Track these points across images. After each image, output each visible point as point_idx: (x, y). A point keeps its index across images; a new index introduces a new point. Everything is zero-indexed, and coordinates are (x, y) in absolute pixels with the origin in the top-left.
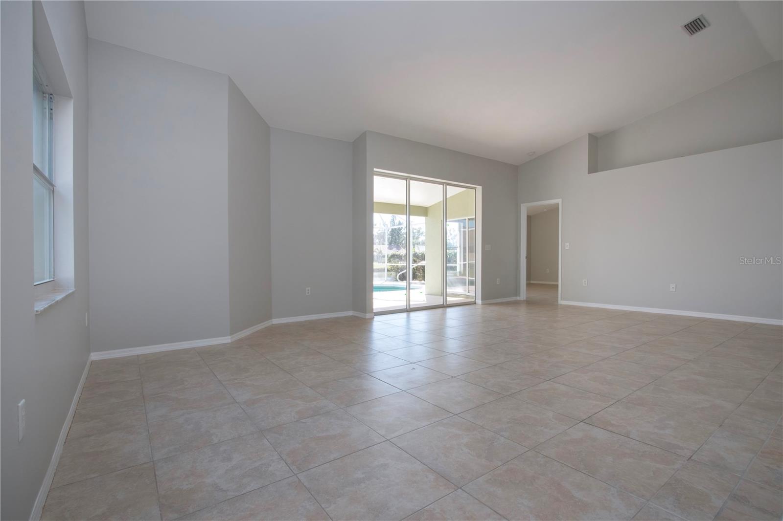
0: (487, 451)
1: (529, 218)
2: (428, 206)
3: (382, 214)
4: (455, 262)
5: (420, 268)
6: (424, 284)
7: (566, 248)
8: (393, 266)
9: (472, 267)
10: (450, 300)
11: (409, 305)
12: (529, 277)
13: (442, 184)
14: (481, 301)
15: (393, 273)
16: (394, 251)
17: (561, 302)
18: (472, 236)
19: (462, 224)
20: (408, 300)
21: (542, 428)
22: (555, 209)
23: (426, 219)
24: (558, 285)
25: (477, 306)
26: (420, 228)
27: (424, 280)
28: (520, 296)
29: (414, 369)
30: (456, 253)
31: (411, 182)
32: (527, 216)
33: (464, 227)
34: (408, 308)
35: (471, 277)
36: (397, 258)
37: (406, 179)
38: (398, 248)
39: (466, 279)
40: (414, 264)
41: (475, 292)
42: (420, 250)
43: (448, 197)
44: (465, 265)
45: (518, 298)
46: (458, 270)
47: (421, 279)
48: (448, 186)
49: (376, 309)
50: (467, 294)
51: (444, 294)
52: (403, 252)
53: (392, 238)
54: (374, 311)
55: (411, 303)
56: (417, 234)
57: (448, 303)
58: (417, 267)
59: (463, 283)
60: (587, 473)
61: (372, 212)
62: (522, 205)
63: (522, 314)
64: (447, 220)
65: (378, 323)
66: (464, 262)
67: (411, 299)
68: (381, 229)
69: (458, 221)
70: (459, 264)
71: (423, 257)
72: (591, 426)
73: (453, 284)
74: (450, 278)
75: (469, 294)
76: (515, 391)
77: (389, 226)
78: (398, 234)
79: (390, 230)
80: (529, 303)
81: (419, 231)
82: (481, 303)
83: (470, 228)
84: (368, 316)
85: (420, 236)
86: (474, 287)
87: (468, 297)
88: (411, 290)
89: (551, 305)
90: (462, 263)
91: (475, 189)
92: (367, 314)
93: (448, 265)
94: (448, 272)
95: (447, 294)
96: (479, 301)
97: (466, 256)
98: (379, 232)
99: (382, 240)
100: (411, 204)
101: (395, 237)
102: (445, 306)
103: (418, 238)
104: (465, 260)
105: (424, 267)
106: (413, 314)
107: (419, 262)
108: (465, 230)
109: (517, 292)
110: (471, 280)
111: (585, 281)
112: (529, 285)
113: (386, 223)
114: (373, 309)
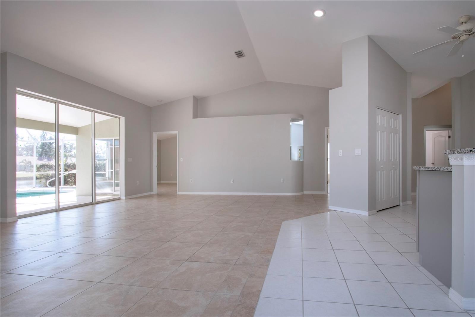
0: (123, 300)
1: (159, 142)
2: (79, 127)
3: (28, 130)
4: (105, 170)
5: (72, 175)
6: (75, 188)
7: (181, 161)
8: (42, 174)
9: (118, 173)
10: (98, 198)
11: (59, 206)
12: (159, 179)
13: (92, 111)
14: (124, 197)
15: (43, 181)
16: (45, 162)
17: (179, 193)
18: (117, 151)
19: (109, 143)
20: (58, 201)
21: (163, 272)
22: (174, 138)
23: (76, 136)
24: (176, 183)
25: (121, 201)
26: (73, 144)
27: (75, 185)
28: (153, 191)
29: (60, 257)
30: (105, 164)
31: (60, 105)
32: (158, 140)
33: (111, 145)
34: (57, 208)
35: (117, 181)
36: (47, 167)
37: (55, 102)
38: (49, 159)
39: (113, 183)
40: (65, 173)
41: (120, 191)
42: (71, 161)
43: (96, 122)
44: (112, 172)
45: (152, 193)
46: (107, 176)
47: (73, 184)
48: (96, 114)
49: (20, 213)
50: (114, 193)
51: (94, 194)
52: (53, 162)
53: (42, 150)
54: (17, 215)
55: (60, 204)
56: (69, 148)
57: (96, 201)
58: (69, 175)
59: (111, 185)
60: (187, 290)
61: (14, 126)
62: (154, 133)
63: (155, 203)
64: (96, 139)
65: (21, 226)
66: (111, 170)
67: (60, 201)
68: (29, 143)
69: (107, 140)
70: (108, 172)
71: (74, 167)
72: (191, 262)
73: (101, 187)
74: (100, 182)
75: (115, 193)
76: (146, 254)
77: (39, 140)
78: (50, 148)
79: (40, 144)
80: (159, 195)
81: (71, 146)
82: (124, 199)
83: (116, 146)
84: (9, 220)
85: (73, 150)
86: (119, 187)
87: (114, 195)
88: (60, 194)
89: (173, 195)
90: (110, 171)
91: (119, 118)
92: (8, 219)
93: (96, 172)
94: (96, 178)
95: (96, 194)
96: (123, 197)
97: (113, 166)
98: (27, 145)
99: (30, 152)
100: (60, 123)
101: (46, 150)
102: (94, 203)
103: (70, 151)
104: (112, 168)
105: (75, 174)
106: (62, 213)
107: (70, 170)
108: (112, 147)
109: (151, 189)
110: (117, 182)
111: (192, 180)
112: (159, 184)
113: (36, 138)
114: (16, 213)
